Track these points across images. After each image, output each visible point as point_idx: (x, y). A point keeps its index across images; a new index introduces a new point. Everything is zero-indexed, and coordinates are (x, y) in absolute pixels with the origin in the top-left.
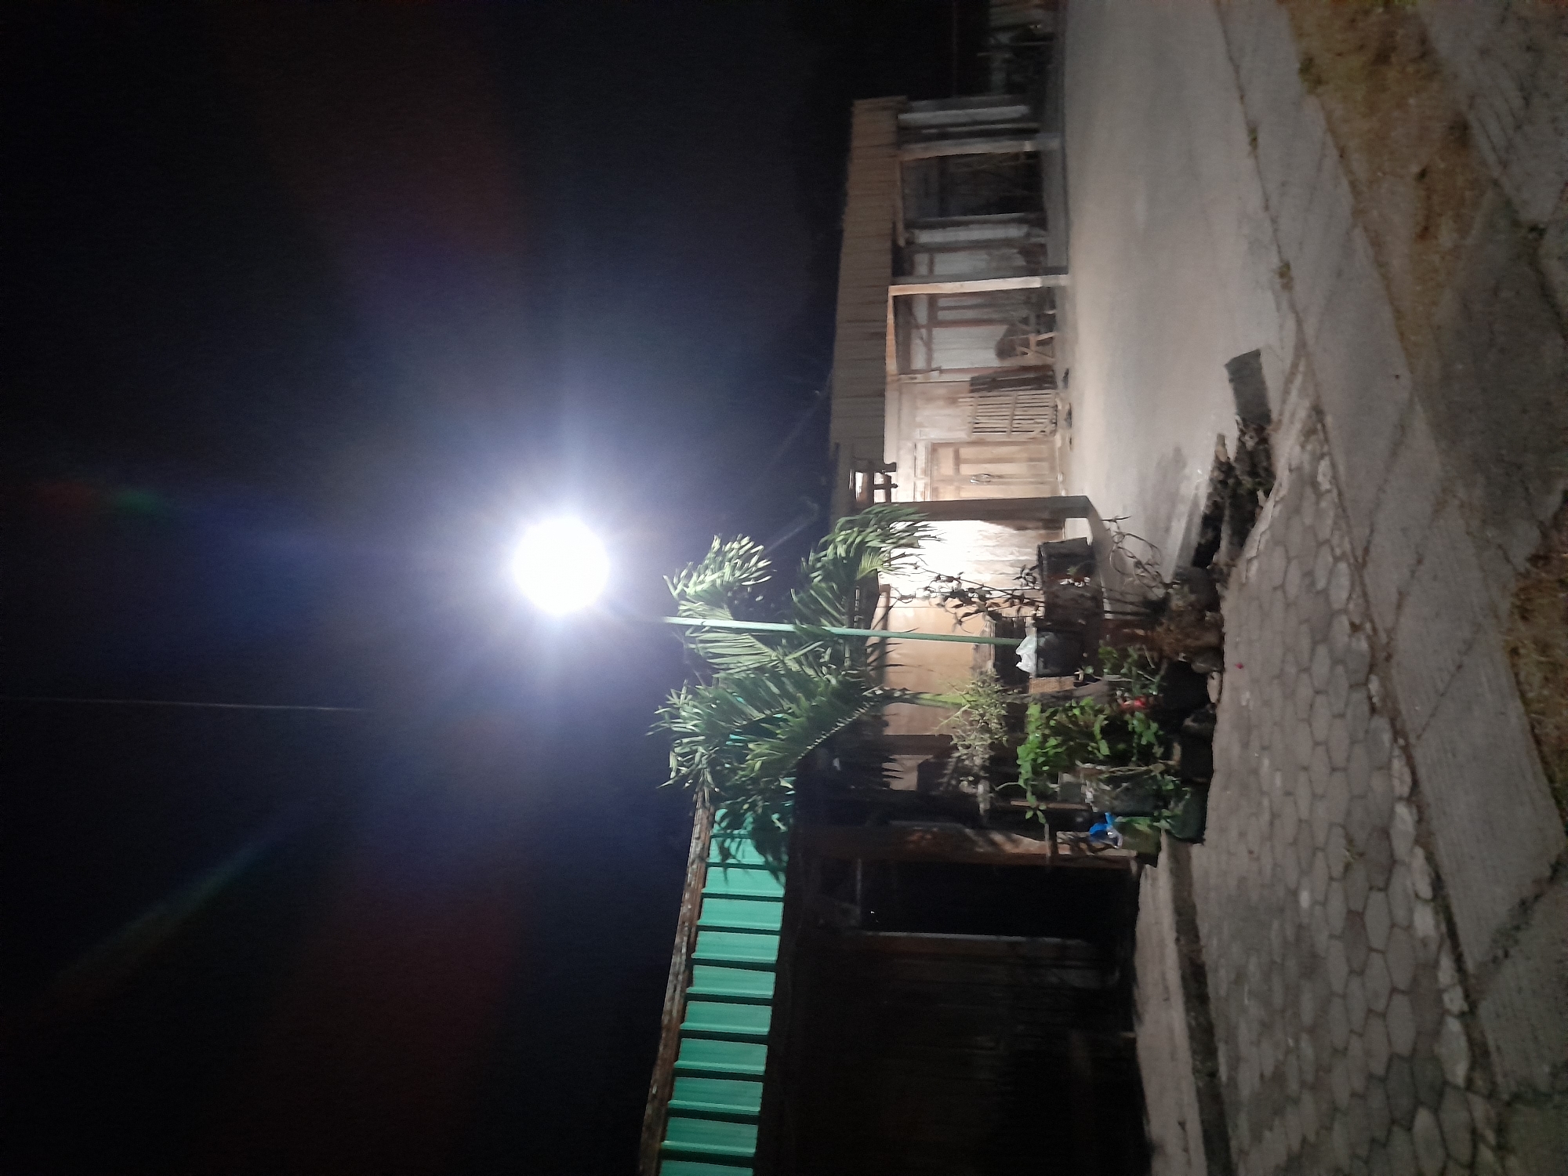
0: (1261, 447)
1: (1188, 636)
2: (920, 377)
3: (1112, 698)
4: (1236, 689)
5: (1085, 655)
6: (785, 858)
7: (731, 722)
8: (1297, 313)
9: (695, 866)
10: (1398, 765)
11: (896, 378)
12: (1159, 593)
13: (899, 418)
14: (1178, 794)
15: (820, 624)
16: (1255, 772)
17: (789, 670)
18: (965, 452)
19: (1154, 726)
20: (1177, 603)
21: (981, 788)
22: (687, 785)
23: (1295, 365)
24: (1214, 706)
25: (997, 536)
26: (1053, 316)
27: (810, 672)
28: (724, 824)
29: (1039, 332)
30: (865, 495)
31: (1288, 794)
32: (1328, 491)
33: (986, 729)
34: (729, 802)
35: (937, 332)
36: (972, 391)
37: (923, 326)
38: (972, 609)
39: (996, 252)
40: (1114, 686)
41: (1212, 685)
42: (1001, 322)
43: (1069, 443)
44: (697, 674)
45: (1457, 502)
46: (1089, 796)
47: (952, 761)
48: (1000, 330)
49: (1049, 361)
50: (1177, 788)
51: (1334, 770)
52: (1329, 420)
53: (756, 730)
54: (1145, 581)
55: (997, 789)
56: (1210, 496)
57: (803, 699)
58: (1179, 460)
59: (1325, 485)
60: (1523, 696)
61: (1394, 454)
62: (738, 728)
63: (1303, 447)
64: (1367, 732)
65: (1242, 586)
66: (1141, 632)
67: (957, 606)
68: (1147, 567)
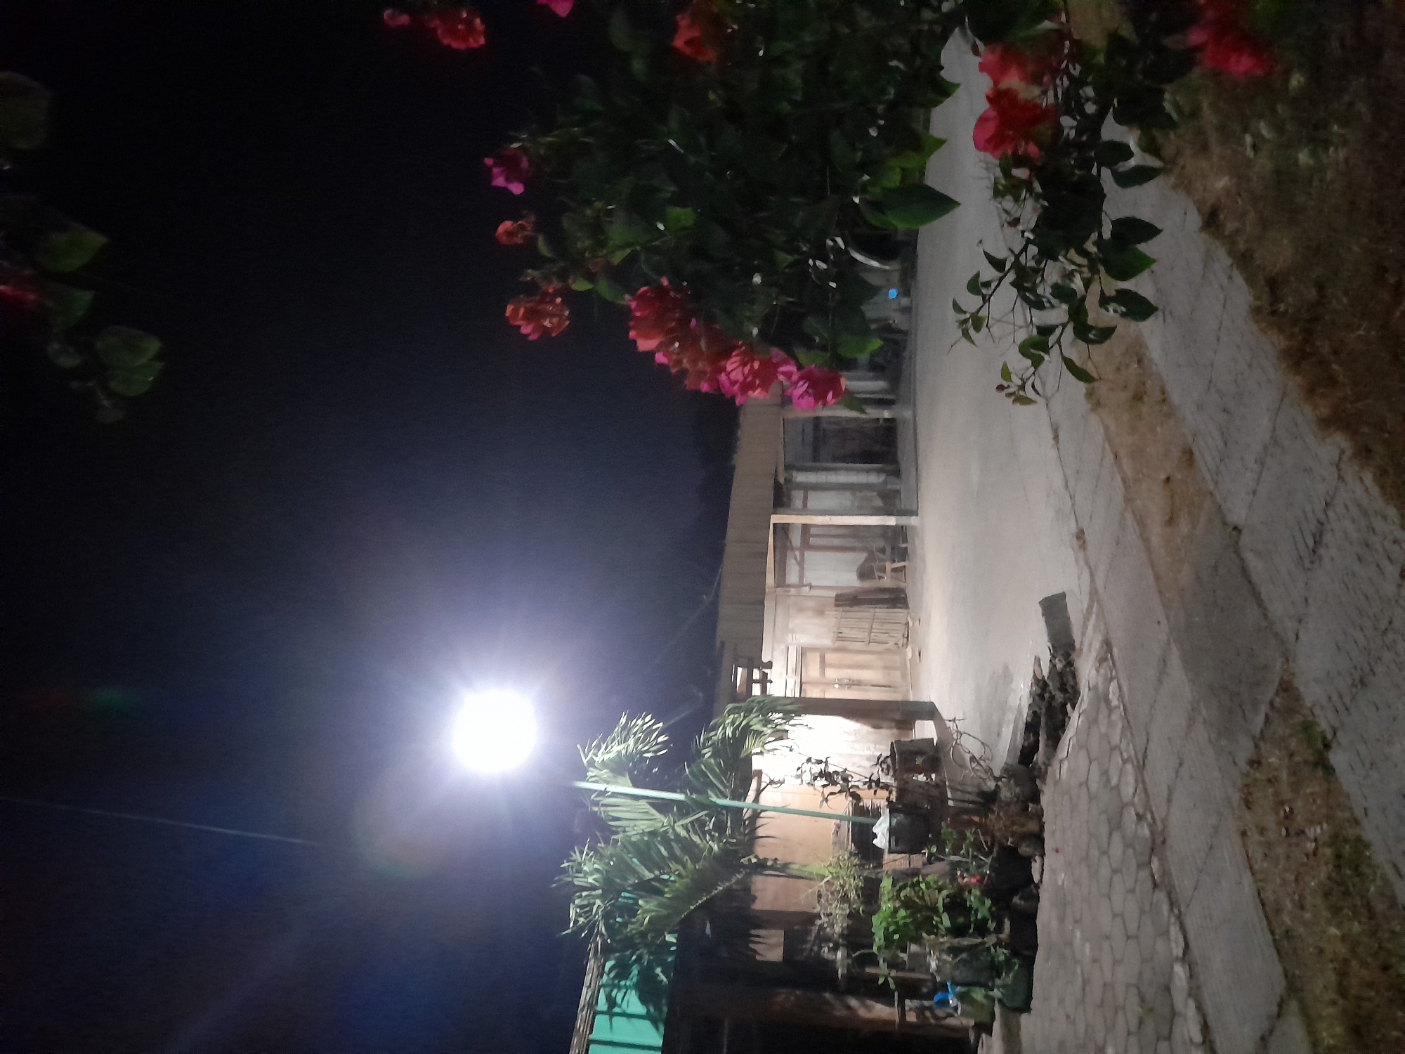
0: (1068, 669)
1: (1013, 823)
2: (793, 591)
3: (953, 878)
4: (1053, 871)
5: (930, 836)
6: (665, 1009)
7: (626, 879)
8: (1090, 568)
9: (584, 1013)
10: (1174, 931)
11: (774, 590)
12: (991, 785)
13: (775, 622)
14: (1008, 964)
15: (708, 796)
16: (1070, 944)
17: (677, 835)
18: (830, 657)
19: (988, 902)
20: (1005, 794)
21: (839, 954)
22: (583, 935)
23: (1090, 607)
24: (1037, 887)
25: (856, 732)
26: (906, 548)
27: (696, 839)
28: (612, 975)
29: (894, 561)
30: (744, 689)
31: (1095, 961)
32: (1118, 707)
33: (845, 898)
34: (617, 955)
35: (809, 555)
36: (837, 605)
37: (796, 549)
38: (838, 788)
39: (858, 494)
40: (955, 865)
41: (1036, 867)
42: (863, 549)
43: (917, 654)
44: (598, 834)
45: (1202, 720)
46: (933, 965)
47: (815, 929)
48: (861, 557)
49: (902, 585)
50: (1008, 960)
51: (1128, 938)
52: (1115, 651)
53: (648, 889)
54: (979, 774)
55: (853, 956)
56: (1030, 706)
57: (689, 861)
58: (1006, 676)
59: (1115, 702)
60: (1251, 868)
61: (1160, 681)
62: (630, 886)
63: (1098, 671)
64: (1151, 904)
65: (1057, 782)
66: (976, 819)
67: (824, 786)
68: (982, 763)
